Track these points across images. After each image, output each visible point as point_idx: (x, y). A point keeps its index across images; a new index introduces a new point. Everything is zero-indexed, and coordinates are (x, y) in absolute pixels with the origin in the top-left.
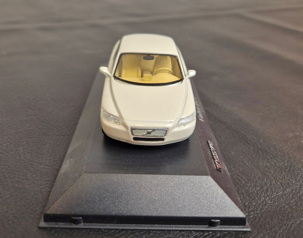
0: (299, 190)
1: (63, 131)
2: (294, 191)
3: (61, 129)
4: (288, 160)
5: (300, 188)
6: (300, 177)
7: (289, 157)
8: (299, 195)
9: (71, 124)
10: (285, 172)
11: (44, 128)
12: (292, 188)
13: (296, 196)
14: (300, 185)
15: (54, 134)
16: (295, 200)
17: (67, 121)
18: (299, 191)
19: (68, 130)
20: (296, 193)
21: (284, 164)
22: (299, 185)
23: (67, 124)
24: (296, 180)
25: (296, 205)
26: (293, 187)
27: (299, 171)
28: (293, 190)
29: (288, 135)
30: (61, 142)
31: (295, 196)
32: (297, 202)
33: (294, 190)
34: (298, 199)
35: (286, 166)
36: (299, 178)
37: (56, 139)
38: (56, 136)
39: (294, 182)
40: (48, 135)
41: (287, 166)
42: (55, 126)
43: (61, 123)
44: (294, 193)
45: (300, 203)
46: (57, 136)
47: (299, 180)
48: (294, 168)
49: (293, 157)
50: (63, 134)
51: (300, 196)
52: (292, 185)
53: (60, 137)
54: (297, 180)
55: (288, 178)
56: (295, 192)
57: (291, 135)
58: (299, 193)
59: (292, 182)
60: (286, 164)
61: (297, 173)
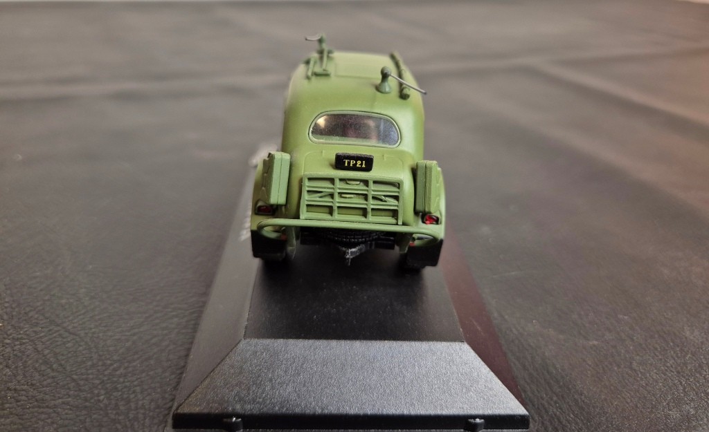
1: (89, 395)
3: (86, 388)
11: (45, 383)
15: (63, 403)
17: (109, 362)
37: (66, 422)
38: (70, 412)
40: (47, 407)
42: (75, 377)
46: (71, 409)
50: (87, 404)
53: (78, 416)
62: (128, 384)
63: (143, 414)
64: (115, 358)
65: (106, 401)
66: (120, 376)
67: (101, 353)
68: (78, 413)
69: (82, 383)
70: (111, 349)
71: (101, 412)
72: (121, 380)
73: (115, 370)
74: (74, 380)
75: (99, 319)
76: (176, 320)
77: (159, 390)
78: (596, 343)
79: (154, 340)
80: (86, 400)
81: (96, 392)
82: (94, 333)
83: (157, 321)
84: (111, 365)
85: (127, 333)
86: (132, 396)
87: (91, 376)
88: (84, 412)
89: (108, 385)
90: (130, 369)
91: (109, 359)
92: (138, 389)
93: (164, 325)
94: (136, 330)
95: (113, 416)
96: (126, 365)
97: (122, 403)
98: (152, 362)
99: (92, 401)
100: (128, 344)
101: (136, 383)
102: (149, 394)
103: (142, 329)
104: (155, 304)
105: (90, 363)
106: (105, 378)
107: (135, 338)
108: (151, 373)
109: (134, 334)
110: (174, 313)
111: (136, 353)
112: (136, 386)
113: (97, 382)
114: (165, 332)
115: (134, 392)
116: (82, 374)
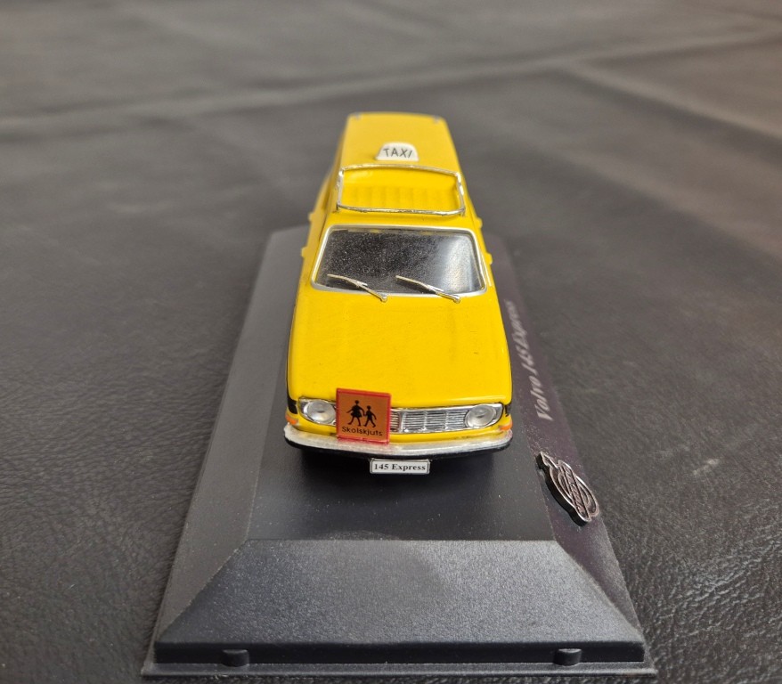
0: (673, 626)
1: (26, 473)
2: (658, 632)
3: (22, 467)
4: (649, 539)
5: (675, 621)
6: (677, 586)
7: (654, 529)
8: (672, 643)
9: (55, 450)
10: (640, 575)
12: (654, 624)
13: (661, 647)
14: (677, 612)
16: (660, 660)
17: (43, 441)
18: (672, 630)
19: (43, 469)
20: (664, 637)
21: (639, 551)
22: (673, 611)
23: (43, 451)
24: (666, 598)
25: (661, 676)
26: (658, 620)
27: (677, 570)
28: (655, 629)
29: (659, 456)
30: (17, 508)
31: (659, 646)
32: (663, 667)
33: (659, 626)
34: (667, 655)
35: (643, 557)
36: (674, 591)
37: (6, 500)
38: (8, 490)
39: (659, 605)
41: (646, 556)
42: (8, 458)
43: (25, 446)
44: (657, 639)
45: (671, 667)
46: (8, 488)
47: (675, 595)
48: (664, 562)
49: (664, 528)
50: (26, 481)
51: (673, 647)
52: (655, 614)
53: (17, 493)
54: (670, 597)
55: (646, 594)
56: (660, 634)
57: (668, 453)
58: (673, 636)
59: (656, 604)
60: (644, 552)
61: (672, 575)
62: (68, 459)
63: (90, 485)
64: (50, 436)
65: (47, 477)
66: (59, 452)
67: (33, 433)
68: (18, 491)
69: (16, 463)
70: (44, 428)
71: (44, 487)
72: (60, 456)
73: (52, 447)
74: (7, 461)
75: (24, 401)
76: (114, 397)
77: (105, 463)
78: (594, 391)
79: (92, 417)
80: (24, 478)
81: (34, 469)
82: (22, 414)
83: (93, 399)
84: (46, 443)
85: (58, 413)
86: (75, 470)
87: (26, 456)
88: (24, 489)
89: (46, 463)
90: (69, 446)
91: (42, 438)
92: (81, 463)
93: (102, 402)
94: (70, 409)
95: (58, 490)
96: (64, 442)
97: (66, 477)
98: (93, 438)
99: (31, 478)
100: (61, 423)
101: (78, 458)
102: (95, 467)
103: (75, 408)
104: (87, 382)
105: (22, 443)
106: (42, 456)
107: (69, 416)
108: (94, 448)
109: (67, 413)
110: (112, 390)
111: (74, 431)
112: (79, 460)
113: (34, 460)
114: (103, 409)
115: (77, 466)
116: (15, 455)
